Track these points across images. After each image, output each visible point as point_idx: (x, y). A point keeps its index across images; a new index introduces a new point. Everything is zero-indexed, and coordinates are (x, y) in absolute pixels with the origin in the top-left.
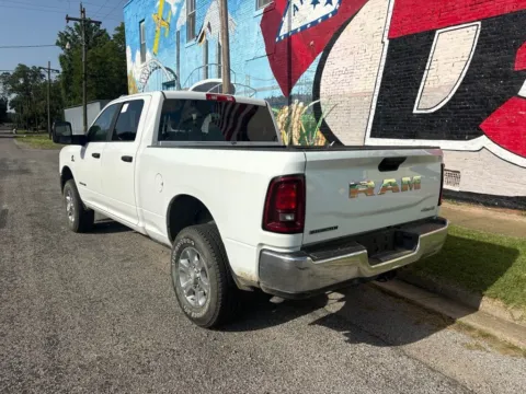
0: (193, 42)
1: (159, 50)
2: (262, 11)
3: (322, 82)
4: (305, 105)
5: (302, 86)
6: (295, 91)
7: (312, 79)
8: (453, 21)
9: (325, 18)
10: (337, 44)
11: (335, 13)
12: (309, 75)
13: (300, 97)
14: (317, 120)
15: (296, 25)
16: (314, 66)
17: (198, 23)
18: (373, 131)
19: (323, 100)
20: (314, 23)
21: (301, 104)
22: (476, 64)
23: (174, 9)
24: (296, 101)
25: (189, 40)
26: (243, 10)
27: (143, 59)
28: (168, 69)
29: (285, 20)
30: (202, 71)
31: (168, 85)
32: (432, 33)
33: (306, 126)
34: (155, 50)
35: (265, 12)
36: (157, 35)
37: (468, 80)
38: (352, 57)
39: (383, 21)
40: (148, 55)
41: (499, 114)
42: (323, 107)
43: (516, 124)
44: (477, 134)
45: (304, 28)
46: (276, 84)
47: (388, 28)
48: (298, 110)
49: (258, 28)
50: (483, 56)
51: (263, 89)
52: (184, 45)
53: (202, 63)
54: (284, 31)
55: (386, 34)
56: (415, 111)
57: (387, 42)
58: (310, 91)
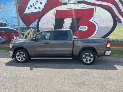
3: (39, 25)
4: (34, 30)
10: (43, 18)
11: (41, 11)
19: (40, 29)
21: (33, 29)
24: (31, 29)
29: (26, 10)
38: (47, 21)
39: (54, 15)
45: (32, 13)
47: (55, 16)
48: (32, 31)
54: (26, 12)
55: (55, 17)
57: (55, 19)
58: (36, 27)
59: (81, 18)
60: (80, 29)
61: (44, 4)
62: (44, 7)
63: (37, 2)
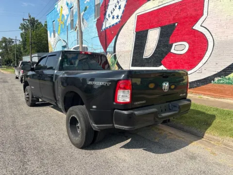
0: (72, 30)
1: (60, 33)
2: (96, 20)
3: (116, 47)
5: (110, 48)
6: (108, 50)
7: (113, 46)
8: (153, 27)
9: (117, 23)
10: (121, 33)
11: (119, 22)
12: (112, 44)
13: (109, 52)
14: (115, 60)
15: (108, 26)
16: (113, 41)
17: (74, 23)
18: (132, 64)
19: (117, 53)
20: (113, 25)
21: (110, 55)
22: (160, 41)
23: (66, 17)
24: (108, 53)
25: (71, 29)
26: (90, 19)
27: (54, 36)
28: (64, 41)
29: (104, 23)
30: (76, 42)
31: (64, 47)
32: (148, 31)
33: (112, 63)
34: (59, 33)
35: (97, 20)
36: (60, 27)
37: (158, 47)
38: (125, 38)
39: (134, 26)
40: (56, 35)
41: (166, 58)
42: (117, 56)
43: (170, 61)
44: (161, 65)
45: (110, 27)
46: (102, 47)
47: (135, 28)
48: (109, 57)
49: (95, 26)
50: (161, 39)
51: (98, 49)
52: (70, 31)
53: (76, 39)
54: (104, 27)
55: (135, 30)
56: (144, 57)
57: (135, 33)
58: (113, 50)
59: (176, 24)
60: (173, 51)
61: (123, 8)
62: (123, 13)
63: (116, 6)
